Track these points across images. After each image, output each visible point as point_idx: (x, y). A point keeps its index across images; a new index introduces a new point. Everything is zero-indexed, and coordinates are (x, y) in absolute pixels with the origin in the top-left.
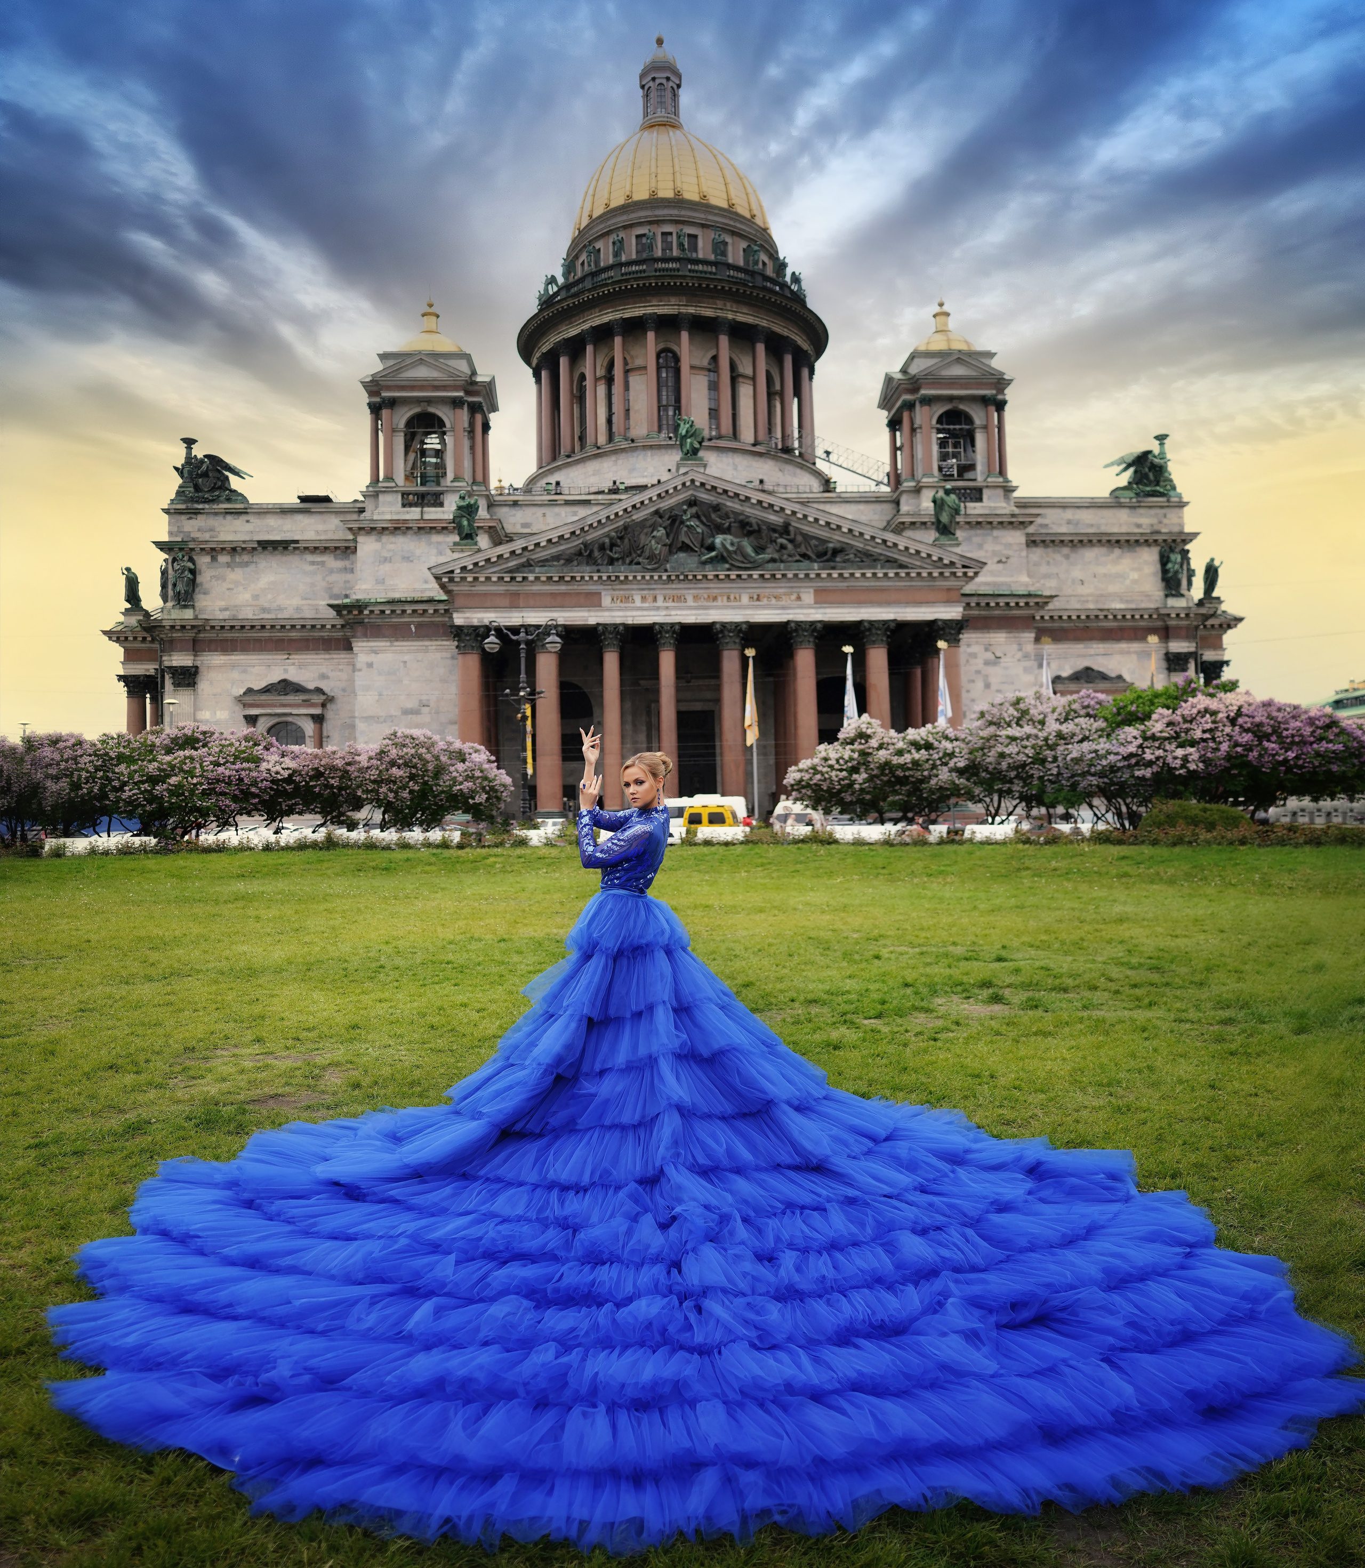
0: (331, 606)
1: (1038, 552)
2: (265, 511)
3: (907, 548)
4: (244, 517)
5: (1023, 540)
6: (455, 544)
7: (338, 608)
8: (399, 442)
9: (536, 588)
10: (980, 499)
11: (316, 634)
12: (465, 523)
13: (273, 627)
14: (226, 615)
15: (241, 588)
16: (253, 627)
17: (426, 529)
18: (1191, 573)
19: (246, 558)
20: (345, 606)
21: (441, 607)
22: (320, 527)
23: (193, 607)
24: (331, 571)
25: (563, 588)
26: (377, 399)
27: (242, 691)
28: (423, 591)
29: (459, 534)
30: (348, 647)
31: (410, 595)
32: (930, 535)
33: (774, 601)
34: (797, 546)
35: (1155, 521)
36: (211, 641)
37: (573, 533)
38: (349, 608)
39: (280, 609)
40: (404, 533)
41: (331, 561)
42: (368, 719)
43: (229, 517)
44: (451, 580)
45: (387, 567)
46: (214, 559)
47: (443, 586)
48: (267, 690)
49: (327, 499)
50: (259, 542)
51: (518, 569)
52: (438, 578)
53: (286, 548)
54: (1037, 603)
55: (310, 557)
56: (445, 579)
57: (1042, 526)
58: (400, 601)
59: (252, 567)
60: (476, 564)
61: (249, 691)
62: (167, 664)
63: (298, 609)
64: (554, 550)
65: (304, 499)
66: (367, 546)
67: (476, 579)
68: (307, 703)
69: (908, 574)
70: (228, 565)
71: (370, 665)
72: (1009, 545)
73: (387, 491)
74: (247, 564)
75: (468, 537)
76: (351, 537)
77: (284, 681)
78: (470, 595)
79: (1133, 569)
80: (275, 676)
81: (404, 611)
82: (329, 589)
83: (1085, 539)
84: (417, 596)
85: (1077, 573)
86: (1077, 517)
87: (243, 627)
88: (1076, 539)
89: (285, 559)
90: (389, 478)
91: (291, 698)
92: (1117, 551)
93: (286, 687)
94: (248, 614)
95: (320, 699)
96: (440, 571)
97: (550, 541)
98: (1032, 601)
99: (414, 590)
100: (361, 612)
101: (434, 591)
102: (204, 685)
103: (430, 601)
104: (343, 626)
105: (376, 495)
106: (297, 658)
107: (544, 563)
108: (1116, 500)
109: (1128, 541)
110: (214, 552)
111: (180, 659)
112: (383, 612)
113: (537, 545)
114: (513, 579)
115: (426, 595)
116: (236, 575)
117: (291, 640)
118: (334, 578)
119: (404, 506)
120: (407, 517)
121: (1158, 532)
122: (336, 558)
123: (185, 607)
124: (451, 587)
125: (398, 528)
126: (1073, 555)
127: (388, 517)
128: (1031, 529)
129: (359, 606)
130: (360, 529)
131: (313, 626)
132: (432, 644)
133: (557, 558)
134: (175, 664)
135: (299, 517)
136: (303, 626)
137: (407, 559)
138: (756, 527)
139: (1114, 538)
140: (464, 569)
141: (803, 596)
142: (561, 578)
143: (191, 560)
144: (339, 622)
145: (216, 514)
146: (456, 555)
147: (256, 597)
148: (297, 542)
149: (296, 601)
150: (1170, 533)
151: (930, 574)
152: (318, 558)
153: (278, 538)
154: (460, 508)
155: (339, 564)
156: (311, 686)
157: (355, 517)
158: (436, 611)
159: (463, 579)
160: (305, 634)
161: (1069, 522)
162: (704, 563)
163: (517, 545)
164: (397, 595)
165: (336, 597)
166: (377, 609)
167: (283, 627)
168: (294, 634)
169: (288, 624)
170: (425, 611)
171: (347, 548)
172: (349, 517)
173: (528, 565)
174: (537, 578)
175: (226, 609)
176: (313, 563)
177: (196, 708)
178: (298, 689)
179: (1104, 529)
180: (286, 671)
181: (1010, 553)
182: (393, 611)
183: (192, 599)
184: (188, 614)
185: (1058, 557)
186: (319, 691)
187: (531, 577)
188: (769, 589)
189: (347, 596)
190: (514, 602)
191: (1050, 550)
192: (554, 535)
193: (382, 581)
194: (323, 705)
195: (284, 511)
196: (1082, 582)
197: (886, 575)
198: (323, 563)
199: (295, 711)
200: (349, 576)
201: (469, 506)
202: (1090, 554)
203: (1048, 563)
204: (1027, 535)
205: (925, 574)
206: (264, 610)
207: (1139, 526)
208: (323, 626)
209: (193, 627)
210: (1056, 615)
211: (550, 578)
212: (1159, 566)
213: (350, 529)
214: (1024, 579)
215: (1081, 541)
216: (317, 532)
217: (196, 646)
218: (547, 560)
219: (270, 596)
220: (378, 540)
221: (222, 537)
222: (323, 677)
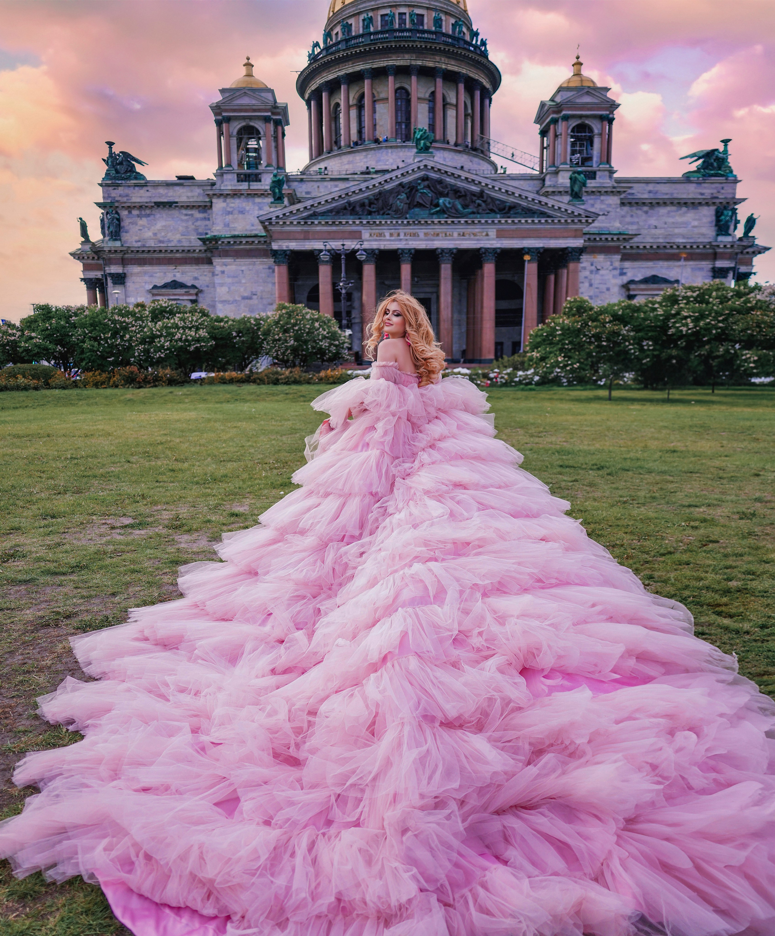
0: (200, 239)
1: (626, 209)
2: (157, 184)
3: (553, 206)
4: (145, 189)
5: (619, 202)
6: (272, 203)
7: (204, 241)
8: (234, 142)
9: (318, 228)
10: (594, 178)
11: (191, 255)
12: (277, 191)
13: (166, 251)
14: (139, 244)
15: (146, 229)
16: (155, 251)
17: (252, 195)
18: (737, 222)
19: (148, 212)
20: (208, 239)
21: (262, 239)
22: (189, 194)
23: (120, 240)
24: (197, 220)
25: (334, 228)
26: (220, 118)
27: (151, 287)
28: (251, 230)
29: (274, 197)
30: (209, 262)
31: (244, 233)
32: (567, 198)
33: (472, 237)
34: (487, 205)
35: (715, 191)
36: (132, 259)
37: (340, 196)
38: (210, 240)
39: (169, 241)
40: (239, 197)
41: (197, 214)
42: (223, 302)
43: (137, 188)
44: (270, 223)
45: (230, 217)
46: (130, 212)
47: (265, 228)
48: (165, 286)
49: (192, 178)
50: (155, 203)
51: (309, 217)
52: (262, 222)
53: (170, 206)
54: (624, 239)
55: (184, 211)
56: (267, 223)
57: (629, 194)
58: (238, 236)
59: (152, 217)
60: (284, 215)
61: (155, 287)
62: (108, 272)
63: (179, 241)
64: (329, 207)
65: (180, 178)
66: (219, 205)
67: (284, 223)
68: (187, 293)
69: (553, 221)
70: (138, 216)
71: (223, 272)
72: (609, 205)
73: (228, 172)
74: (148, 216)
75: (279, 199)
76: (207, 200)
77: (174, 281)
78: (281, 232)
79: (695, 220)
80: (169, 279)
81: (241, 242)
82: (196, 230)
83: (661, 201)
84: (248, 233)
85: (653, 221)
86: (656, 189)
87: (149, 251)
88: (654, 202)
89: (170, 212)
90: (229, 165)
91: (178, 291)
92: (684, 209)
93: (175, 285)
94: (152, 244)
95: (193, 291)
96: (262, 218)
97: (326, 201)
98: (621, 237)
99: (246, 230)
100: (217, 242)
101: (259, 230)
102: (129, 284)
103: (256, 236)
104: (206, 251)
105: (222, 175)
106: (181, 268)
107: (323, 214)
108: (687, 178)
109: (693, 203)
110: (130, 208)
111: (115, 269)
112: (229, 242)
113: (319, 203)
114: (306, 223)
115: (254, 233)
116: (143, 222)
117: (177, 259)
118: (199, 223)
119: (238, 181)
120: (241, 188)
121: (717, 198)
122: (199, 212)
123: (116, 240)
124: (270, 228)
125: (236, 194)
126: (651, 212)
127: (230, 188)
128: (623, 196)
129: (216, 239)
130: (214, 195)
131: (189, 251)
132: (258, 261)
133: (331, 211)
134: (112, 271)
135: (177, 188)
136: (183, 251)
137: (242, 212)
138: (463, 193)
139: (682, 201)
140: (277, 217)
141: (490, 233)
142: (334, 222)
143: (117, 213)
144: (203, 248)
145: (129, 186)
146: (272, 210)
147: (155, 234)
148: (177, 203)
149: (178, 237)
150: (726, 198)
151: (566, 221)
152: (189, 212)
153: (166, 200)
154: (274, 182)
155: (201, 215)
156: (189, 284)
157: (209, 188)
158: (259, 242)
159: (277, 223)
160: (184, 255)
161: (650, 192)
162: (433, 214)
163: (308, 203)
164: (236, 233)
165: (201, 234)
166: (226, 241)
167: (172, 251)
168: (178, 255)
169: (174, 249)
170: (253, 242)
171: (205, 206)
172: (205, 188)
173: (315, 215)
174: (320, 223)
175: (139, 241)
176: (186, 215)
177: (126, 296)
178: (182, 286)
179: (675, 196)
180: (175, 276)
181: (609, 209)
182: (235, 242)
183: (119, 236)
184: (118, 244)
185: (639, 212)
186: (194, 287)
187: (316, 222)
188: (470, 229)
189: (207, 234)
190: (306, 237)
191: (634, 208)
192: (329, 198)
193: (227, 225)
194: (197, 294)
195: (168, 184)
196: (656, 227)
197: (540, 221)
198: (192, 215)
199: (181, 298)
200: (207, 222)
201: (279, 181)
202: (663, 211)
203: (632, 216)
204: (621, 199)
205: (563, 221)
206: (161, 242)
207: (702, 194)
208: (194, 251)
209: (121, 251)
210: (635, 245)
211: (327, 223)
212: (714, 218)
213: (208, 195)
214: (617, 224)
215: (658, 203)
216: (188, 197)
217: (124, 262)
218: (324, 212)
219: (163, 234)
220: (224, 201)
221: (134, 200)
222: (196, 278)
